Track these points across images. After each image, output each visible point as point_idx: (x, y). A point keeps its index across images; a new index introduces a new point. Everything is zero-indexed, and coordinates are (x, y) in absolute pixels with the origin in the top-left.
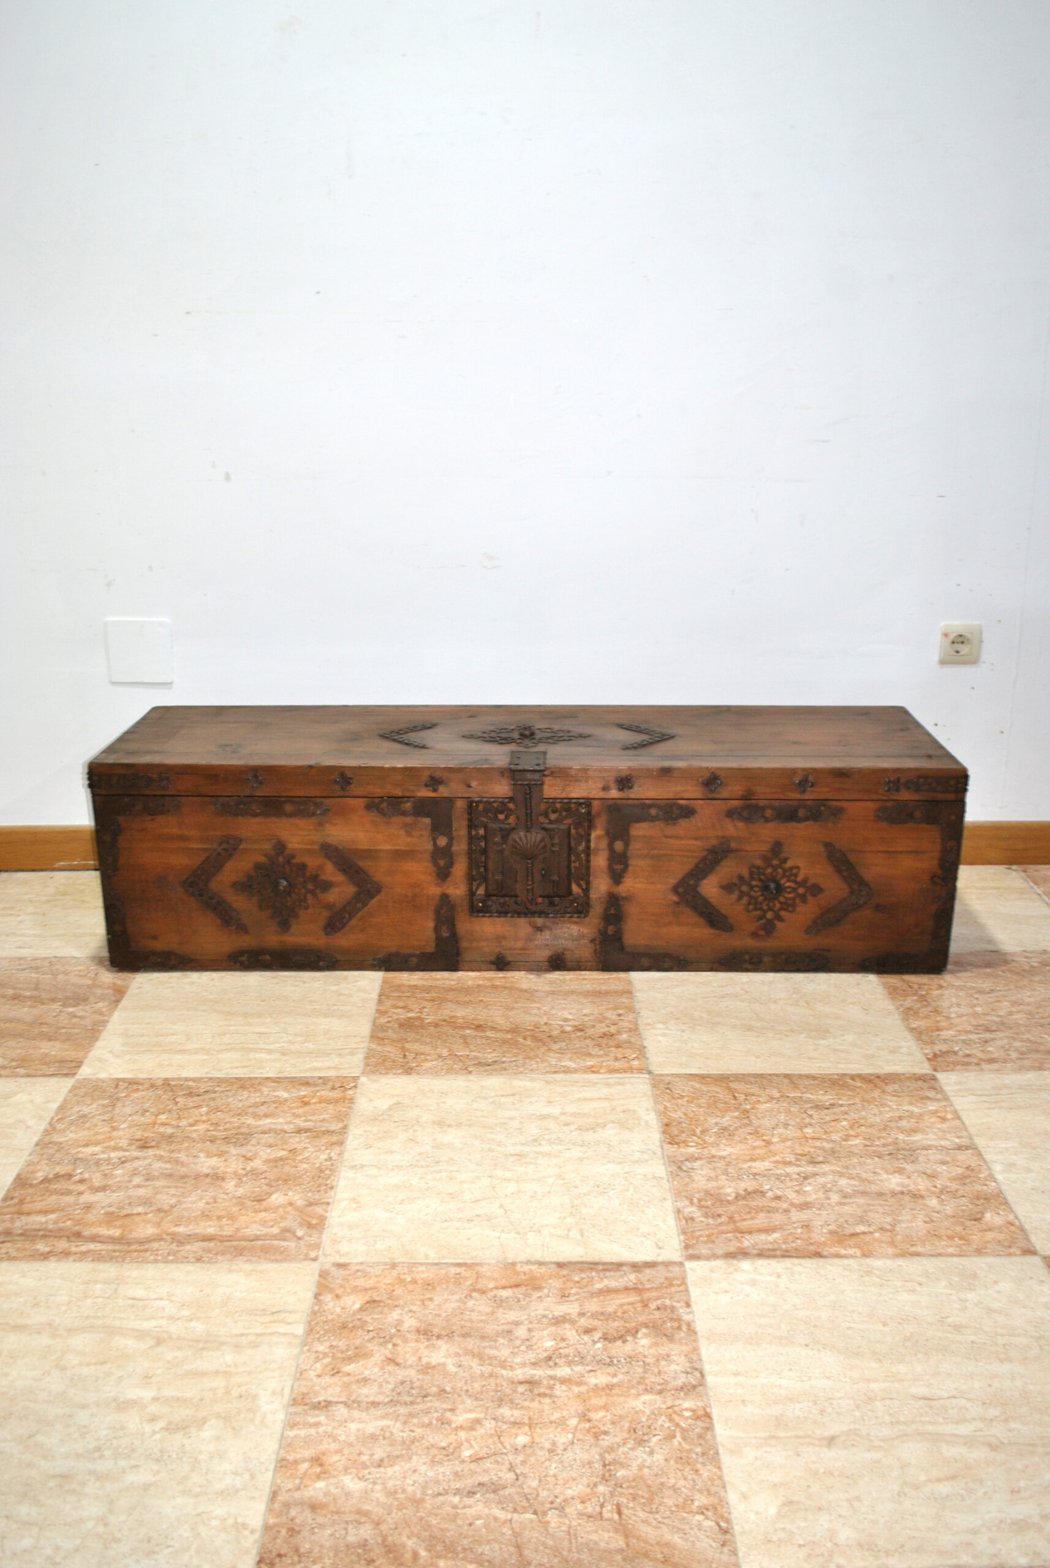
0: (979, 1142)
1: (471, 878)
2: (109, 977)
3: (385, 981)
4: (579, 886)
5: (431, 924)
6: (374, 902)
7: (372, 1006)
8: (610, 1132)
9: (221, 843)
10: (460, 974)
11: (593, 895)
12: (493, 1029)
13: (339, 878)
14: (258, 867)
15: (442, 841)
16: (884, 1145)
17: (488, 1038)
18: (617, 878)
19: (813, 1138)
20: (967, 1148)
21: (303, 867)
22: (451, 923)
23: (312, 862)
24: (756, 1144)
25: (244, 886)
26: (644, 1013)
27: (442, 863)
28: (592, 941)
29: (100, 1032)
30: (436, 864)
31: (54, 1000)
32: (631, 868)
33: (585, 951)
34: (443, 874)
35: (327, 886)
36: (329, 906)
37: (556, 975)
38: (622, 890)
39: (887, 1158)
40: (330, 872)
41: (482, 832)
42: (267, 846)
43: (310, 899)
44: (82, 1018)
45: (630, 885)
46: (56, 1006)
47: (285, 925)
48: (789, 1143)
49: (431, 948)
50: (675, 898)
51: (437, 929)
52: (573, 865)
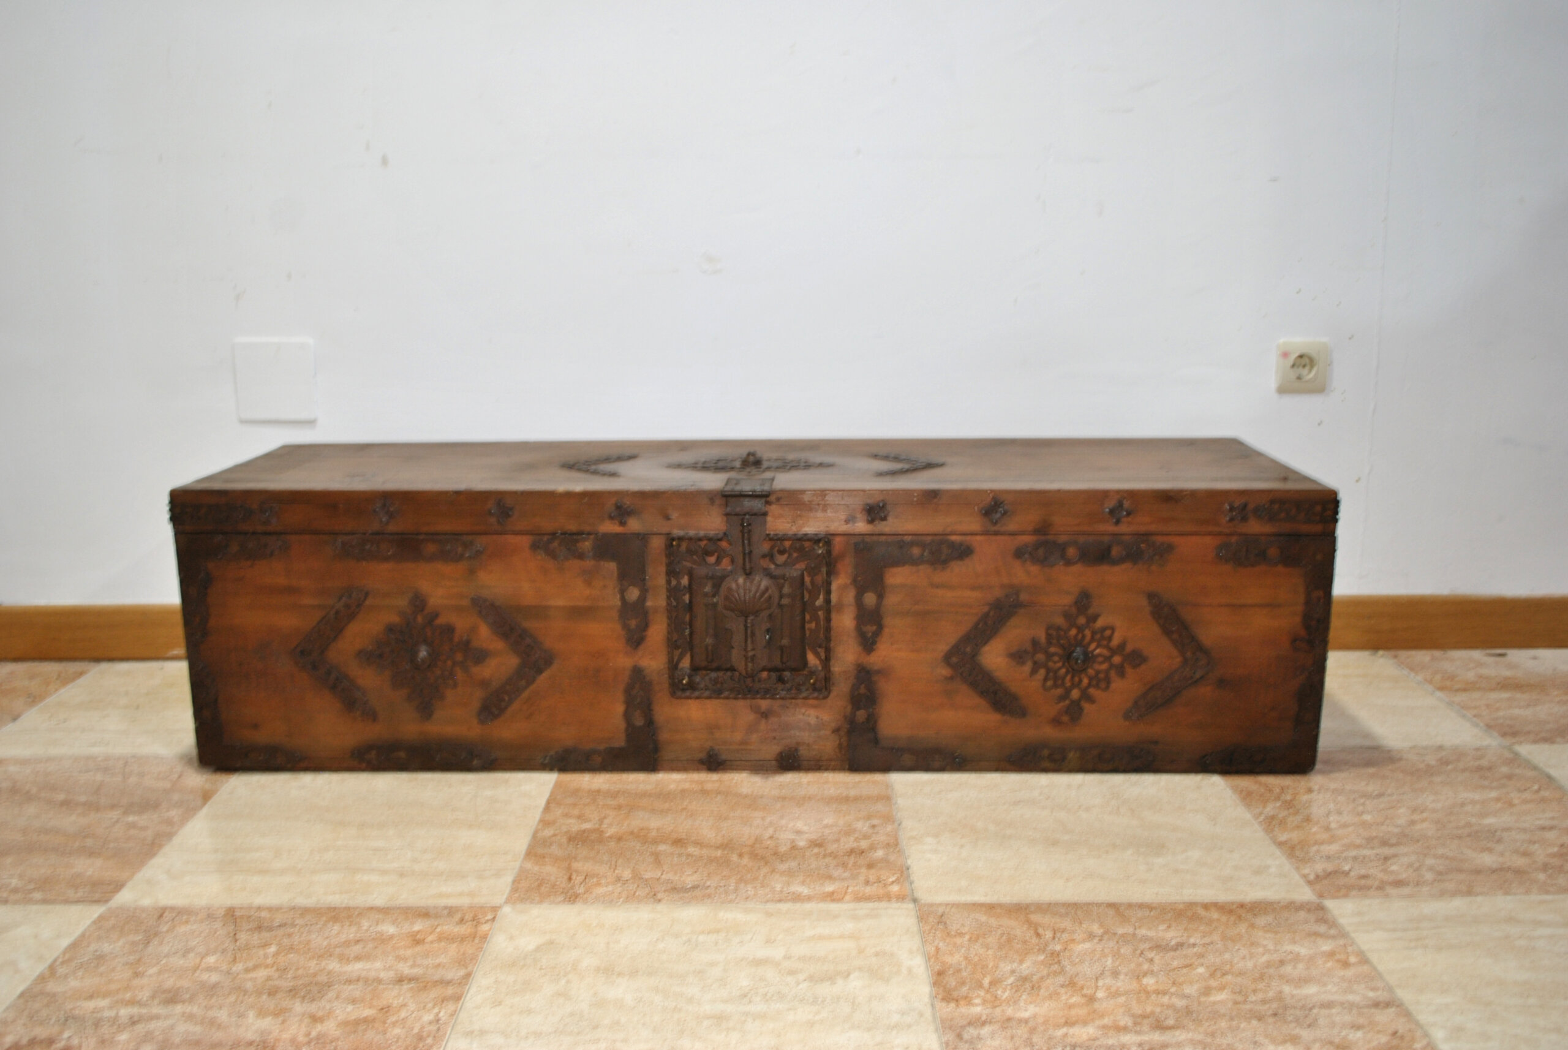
0: (1405, 995)
1: (672, 645)
2: (197, 779)
3: (557, 785)
4: (817, 655)
5: (620, 708)
6: (543, 679)
7: (537, 815)
8: (856, 984)
9: (340, 598)
10: (660, 777)
11: (836, 668)
12: (698, 844)
13: (498, 645)
14: (390, 629)
15: (633, 594)
16: (1264, 1002)
17: (689, 855)
18: (868, 644)
19: (1157, 992)
20: (1388, 1005)
21: (450, 629)
22: (647, 709)
23: (461, 623)
24: (1073, 1000)
25: (370, 657)
26: (908, 824)
27: (633, 623)
28: (836, 731)
29: (161, 846)
30: (625, 626)
31: (113, 807)
32: (886, 631)
33: (828, 745)
34: (636, 640)
35: (481, 656)
36: (484, 683)
37: (789, 778)
38: (875, 660)
39: (1271, 1020)
40: (485, 635)
41: (685, 581)
42: (402, 602)
43: (460, 675)
44: (144, 829)
45: (888, 653)
46: (115, 814)
47: (426, 710)
48: (1122, 1000)
49: (620, 742)
50: (945, 672)
51: (627, 716)
52: (807, 626)
